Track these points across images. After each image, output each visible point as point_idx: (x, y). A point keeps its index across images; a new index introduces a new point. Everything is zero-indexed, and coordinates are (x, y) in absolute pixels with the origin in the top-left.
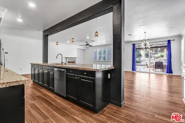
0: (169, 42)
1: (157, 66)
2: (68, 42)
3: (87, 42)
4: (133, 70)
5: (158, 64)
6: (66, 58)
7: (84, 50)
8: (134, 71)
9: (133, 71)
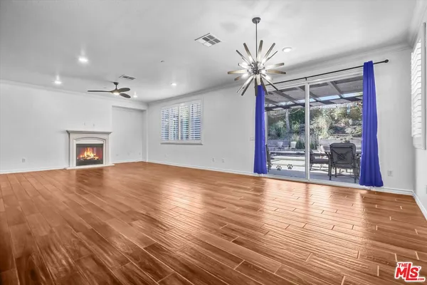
0: (368, 67)
1: (335, 159)
2: (58, 82)
3: (116, 84)
4: (256, 170)
5: (339, 151)
6: (68, 132)
7: (142, 111)
8: (262, 175)
9: (257, 175)
